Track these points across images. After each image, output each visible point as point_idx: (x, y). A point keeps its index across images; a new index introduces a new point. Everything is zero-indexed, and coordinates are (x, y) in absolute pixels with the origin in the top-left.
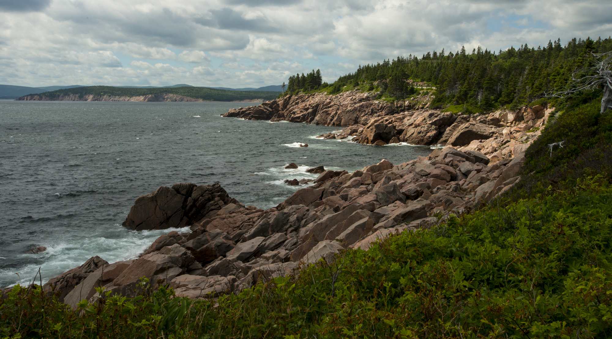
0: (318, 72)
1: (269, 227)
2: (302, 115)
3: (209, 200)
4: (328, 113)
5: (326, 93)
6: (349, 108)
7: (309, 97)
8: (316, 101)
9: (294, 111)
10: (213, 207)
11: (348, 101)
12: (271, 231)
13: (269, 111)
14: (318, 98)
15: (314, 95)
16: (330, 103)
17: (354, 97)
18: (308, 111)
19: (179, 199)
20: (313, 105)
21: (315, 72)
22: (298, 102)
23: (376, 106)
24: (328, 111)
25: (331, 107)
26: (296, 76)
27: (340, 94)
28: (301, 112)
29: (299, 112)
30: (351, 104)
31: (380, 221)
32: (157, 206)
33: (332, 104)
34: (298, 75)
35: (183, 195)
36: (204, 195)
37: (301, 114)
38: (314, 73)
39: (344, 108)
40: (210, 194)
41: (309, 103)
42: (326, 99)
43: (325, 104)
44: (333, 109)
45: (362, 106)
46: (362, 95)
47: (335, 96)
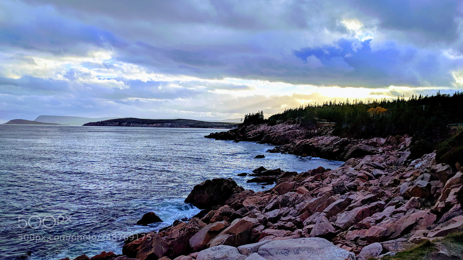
0: (262, 112)
1: (279, 204)
4: (270, 137)
5: (267, 125)
6: (282, 134)
7: (257, 127)
8: (261, 129)
9: (249, 135)
10: (235, 192)
11: (281, 130)
12: (281, 206)
13: (234, 134)
14: (262, 127)
15: (260, 126)
17: (285, 127)
18: (257, 135)
20: (260, 132)
21: (260, 113)
22: (251, 130)
23: (298, 133)
24: (270, 135)
27: (276, 125)
28: (253, 136)
29: (251, 136)
30: (284, 131)
31: (352, 203)
33: (271, 131)
34: (250, 114)
36: (230, 185)
39: (279, 134)
40: (233, 184)
41: (257, 130)
42: (267, 128)
43: (267, 131)
44: (272, 134)
45: (289, 133)
46: (289, 126)
47: (273, 127)
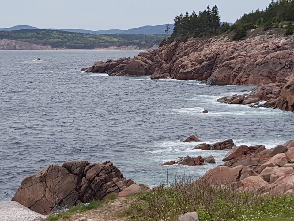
0: (215, 9)
2: (194, 70)
3: (106, 180)
4: (231, 68)
6: (260, 60)
7: (203, 45)
8: (213, 50)
9: (183, 63)
10: (111, 189)
13: (149, 64)
14: (215, 45)
15: (210, 42)
16: (232, 52)
17: (266, 44)
18: (203, 64)
19: (71, 179)
20: (210, 56)
21: (211, 10)
22: (188, 51)
24: (231, 64)
25: (233, 58)
26: (184, 15)
27: (247, 40)
29: (189, 66)
30: (263, 54)
32: (47, 188)
33: (235, 54)
34: (187, 13)
35: (76, 174)
36: (100, 175)
37: (193, 68)
38: (209, 11)
39: (252, 60)
40: (106, 173)
41: (203, 52)
42: (227, 48)
43: (226, 54)
44: (237, 61)
45: (277, 57)
46: (277, 41)
47: (239, 43)
